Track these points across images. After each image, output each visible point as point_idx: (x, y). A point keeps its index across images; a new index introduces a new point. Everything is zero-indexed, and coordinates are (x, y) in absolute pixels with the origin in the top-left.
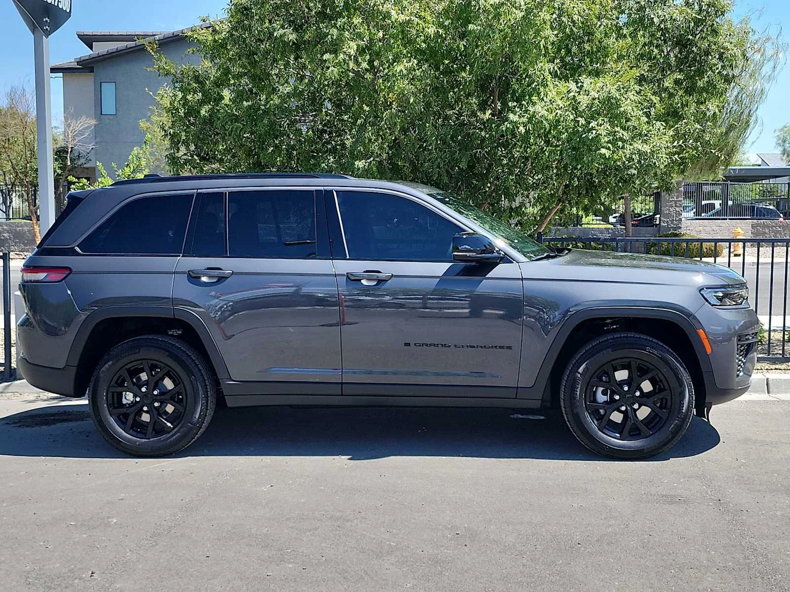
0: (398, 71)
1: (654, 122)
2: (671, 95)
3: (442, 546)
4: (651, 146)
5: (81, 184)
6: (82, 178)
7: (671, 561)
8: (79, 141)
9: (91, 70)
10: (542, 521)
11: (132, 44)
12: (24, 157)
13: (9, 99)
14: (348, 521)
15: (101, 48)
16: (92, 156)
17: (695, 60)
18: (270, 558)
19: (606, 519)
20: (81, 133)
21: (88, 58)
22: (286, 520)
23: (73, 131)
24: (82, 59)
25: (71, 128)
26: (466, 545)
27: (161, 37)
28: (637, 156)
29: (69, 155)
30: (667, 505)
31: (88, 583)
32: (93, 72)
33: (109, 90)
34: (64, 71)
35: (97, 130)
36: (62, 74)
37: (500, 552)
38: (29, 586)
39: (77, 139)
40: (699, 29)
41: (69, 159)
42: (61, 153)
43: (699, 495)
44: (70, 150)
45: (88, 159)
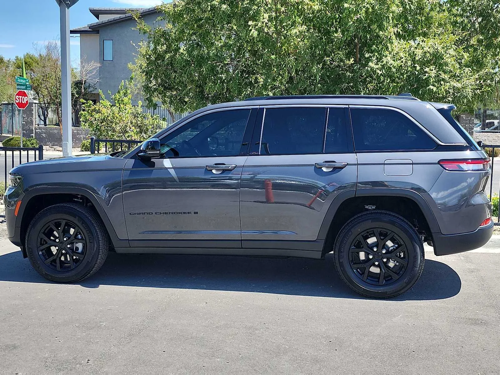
0: (294, 33)
1: (464, 68)
2: (475, 50)
3: (320, 350)
4: (462, 84)
5: (88, 104)
6: (89, 100)
7: (478, 366)
8: (89, 77)
9: (98, 32)
10: (388, 335)
11: (123, 16)
12: (55, 86)
13: (47, 50)
14: (257, 329)
15: (104, 18)
16: (97, 86)
17: (492, 26)
18: (205, 354)
19: (431, 334)
20: (91, 72)
21: (95, 24)
22: (216, 327)
23: (86, 70)
24: (92, 25)
25: (85, 69)
26: (336, 350)
27: (142, 11)
28: (452, 90)
29: (83, 85)
30: (473, 326)
31: (85, 368)
32: (99, 33)
33: (108, 45)
34: (80, 33)
35: (101, 70)
36: (79, 34)
37: (359, 355)
38: (47, 368)
39: (88, 75)
40: (496, 6)
41: (83, 88)
42: (78, 84)
43: (494, 319)
44: (83, 83)
45: (95, 88)
